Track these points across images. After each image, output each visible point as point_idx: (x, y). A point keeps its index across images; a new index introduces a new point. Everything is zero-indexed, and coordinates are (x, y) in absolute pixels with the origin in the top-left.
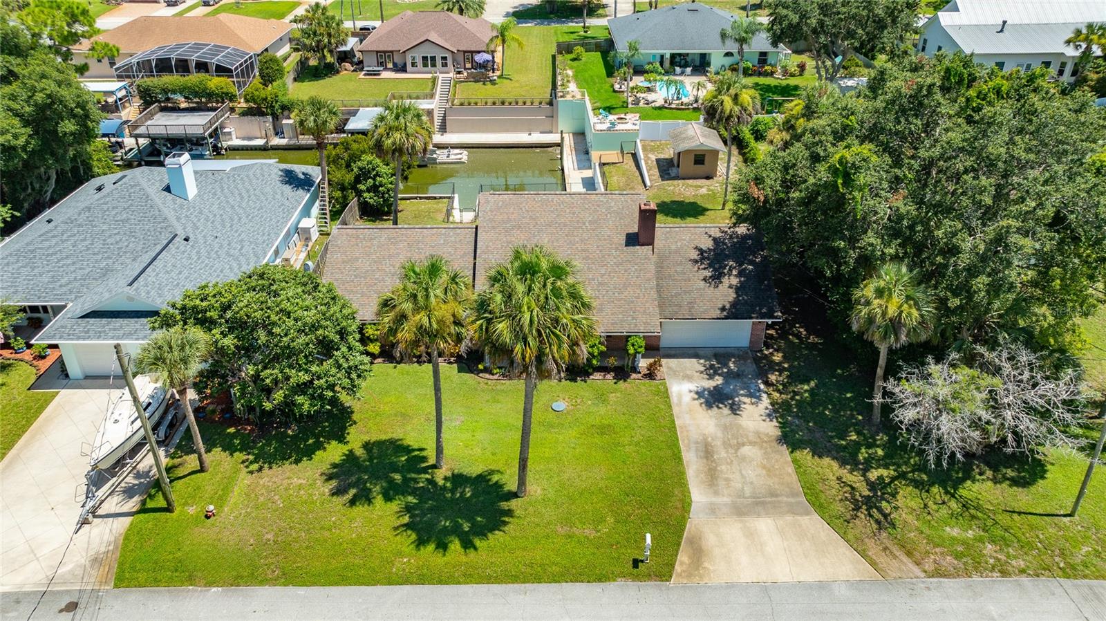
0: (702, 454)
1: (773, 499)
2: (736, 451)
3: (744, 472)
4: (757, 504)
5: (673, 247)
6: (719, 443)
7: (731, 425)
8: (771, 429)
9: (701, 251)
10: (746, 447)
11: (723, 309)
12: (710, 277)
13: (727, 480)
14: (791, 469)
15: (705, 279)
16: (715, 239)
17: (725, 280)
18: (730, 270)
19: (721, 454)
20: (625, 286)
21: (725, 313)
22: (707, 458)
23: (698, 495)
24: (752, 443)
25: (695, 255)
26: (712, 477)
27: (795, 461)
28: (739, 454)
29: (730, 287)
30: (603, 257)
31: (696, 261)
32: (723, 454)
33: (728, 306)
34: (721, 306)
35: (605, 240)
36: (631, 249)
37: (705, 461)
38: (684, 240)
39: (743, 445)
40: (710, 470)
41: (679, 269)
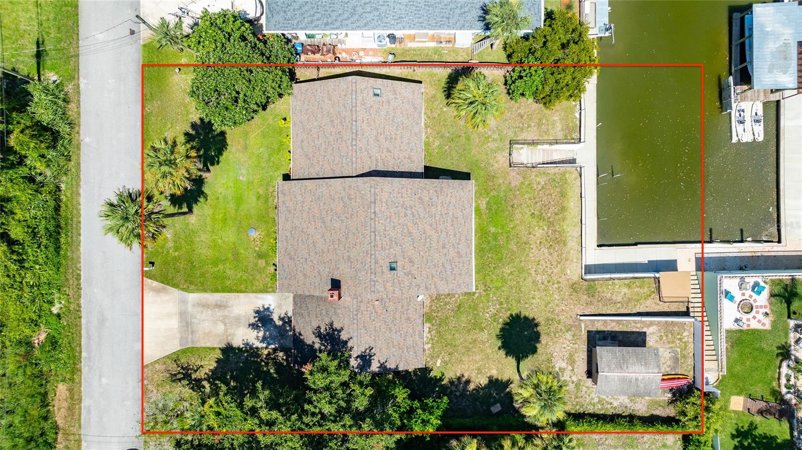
0: (219, 303)
1: (190, 332)
2: (221, 321)
3: (206, 321)
4: (187, 323)
5: (339, 311)
6: (226, 313)
7: (240, 322)
8: (237, 343)
9: (339, 331)
10: (223, 327)
11: (300, 334)
12: (320, 331)
13: (202, 312)
14: (209, 345)
15: (319, 327)
16: (346, 342)
17: (317, 340)
18: (324, 345)
19: (219, 313)
20: (305, 275)
21: (297, 334)
22: (216, 305)
23: (193, 297)
24: (226, 330)
25: (337, 325)
26: (205, 306)
27: (214, 349)
28: (218, 322)
29: (313, 342)
30: (324, 263)
31: (332, 324)
32: (218, 314)
33: (301, 337)
34: (302, 333)
35: (336, 265)
36: (329, 282)
37: (214, 304)
38: (344, 320)
39: (225, 325)
40: (208, 305)
41: (324, 312)
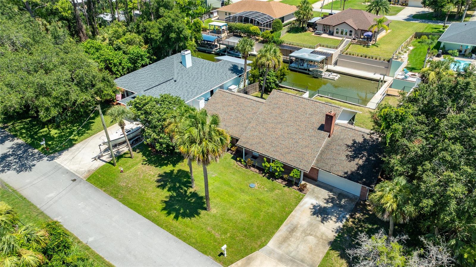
0: (289, 230)
1: (301, 263)
2: (306, 236)
3: (299, 246)
4: (291, 260)
5: (342, 137)
6: (301, 229)
7: (315, 225)
8: (332, 235)
9: (355, 142)
10: (311, 237)
11: (346, 173)
12: (350, 156)
13: (289, 245)
14: (322, 256)
15: (347, 156)
16: (365, 140)
17: (357, 160)
18: (363, 157)
19: (298, 234)
20: (306, 147)
21: (346, 175)
22: (290, 232)
23: (271, 244)
24: (316, 236)
25: (350, 143)
26: (285, 239)
27: (328, 253)
28: (305, 238)
29: (357, 164)
30: (305, 131)
31: (348, 146)
32: (298, 235)
33: (349, 173)
34: (346, 171)
35: (310, 124)
36: (320, 131)
37: (288, 233)
38: (349, 135)
39: (311, 235)
40: (286, 237)
41: (338, 148)
